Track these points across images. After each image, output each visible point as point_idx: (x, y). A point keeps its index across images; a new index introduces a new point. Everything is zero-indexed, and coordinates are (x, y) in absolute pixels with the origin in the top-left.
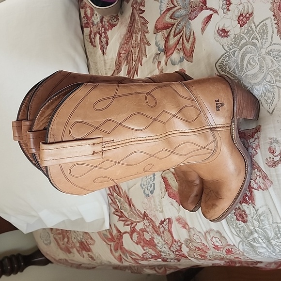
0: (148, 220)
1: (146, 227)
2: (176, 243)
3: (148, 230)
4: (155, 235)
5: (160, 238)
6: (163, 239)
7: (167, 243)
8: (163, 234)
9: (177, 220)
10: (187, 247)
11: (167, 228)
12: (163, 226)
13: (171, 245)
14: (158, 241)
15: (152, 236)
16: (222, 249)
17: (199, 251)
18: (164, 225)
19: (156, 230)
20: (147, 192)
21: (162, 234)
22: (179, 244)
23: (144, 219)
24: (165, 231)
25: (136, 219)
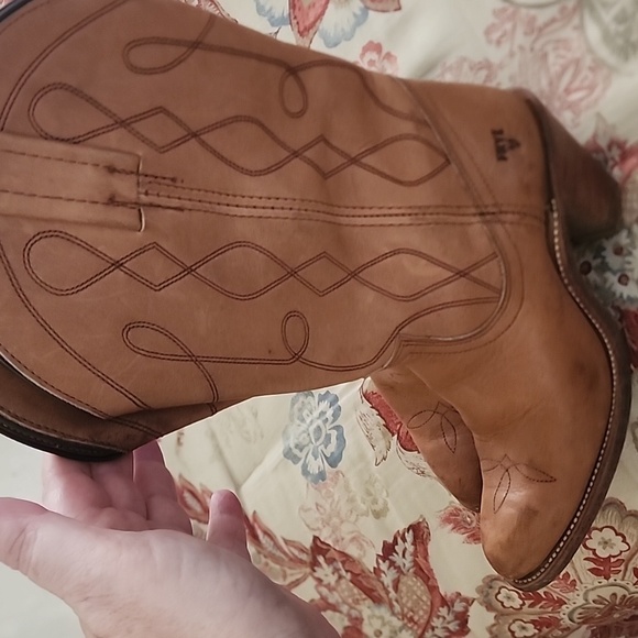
0: (330, 561)
1: (325, 591)
2: (443, 611)
3: (333, 598)
4: (366, 609)
5: (383, 611)
6: (397, 608)
7: (411, 620)
8: (396, 588)
9: (447, 520)
10: (489, 607)
11: (408, 565)
12: (392, 564)
13: (428, 622)
14: (377, 624)
15: (354, 613)
16: (622, 568)
17: (537, 608)
18: (397, 558)
19: (367, 586)
20: (315, 465)
21: (393, 594)
22: (459, 607)
23: (314, 564)
24: (404, 579)
25: (285, 577)
